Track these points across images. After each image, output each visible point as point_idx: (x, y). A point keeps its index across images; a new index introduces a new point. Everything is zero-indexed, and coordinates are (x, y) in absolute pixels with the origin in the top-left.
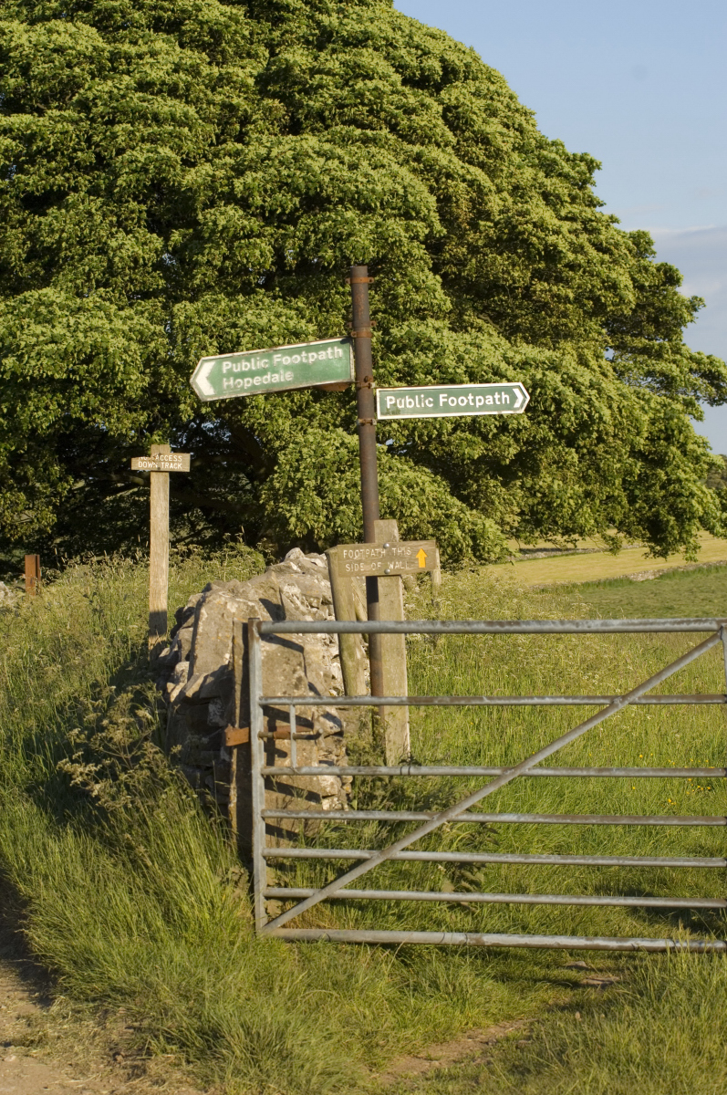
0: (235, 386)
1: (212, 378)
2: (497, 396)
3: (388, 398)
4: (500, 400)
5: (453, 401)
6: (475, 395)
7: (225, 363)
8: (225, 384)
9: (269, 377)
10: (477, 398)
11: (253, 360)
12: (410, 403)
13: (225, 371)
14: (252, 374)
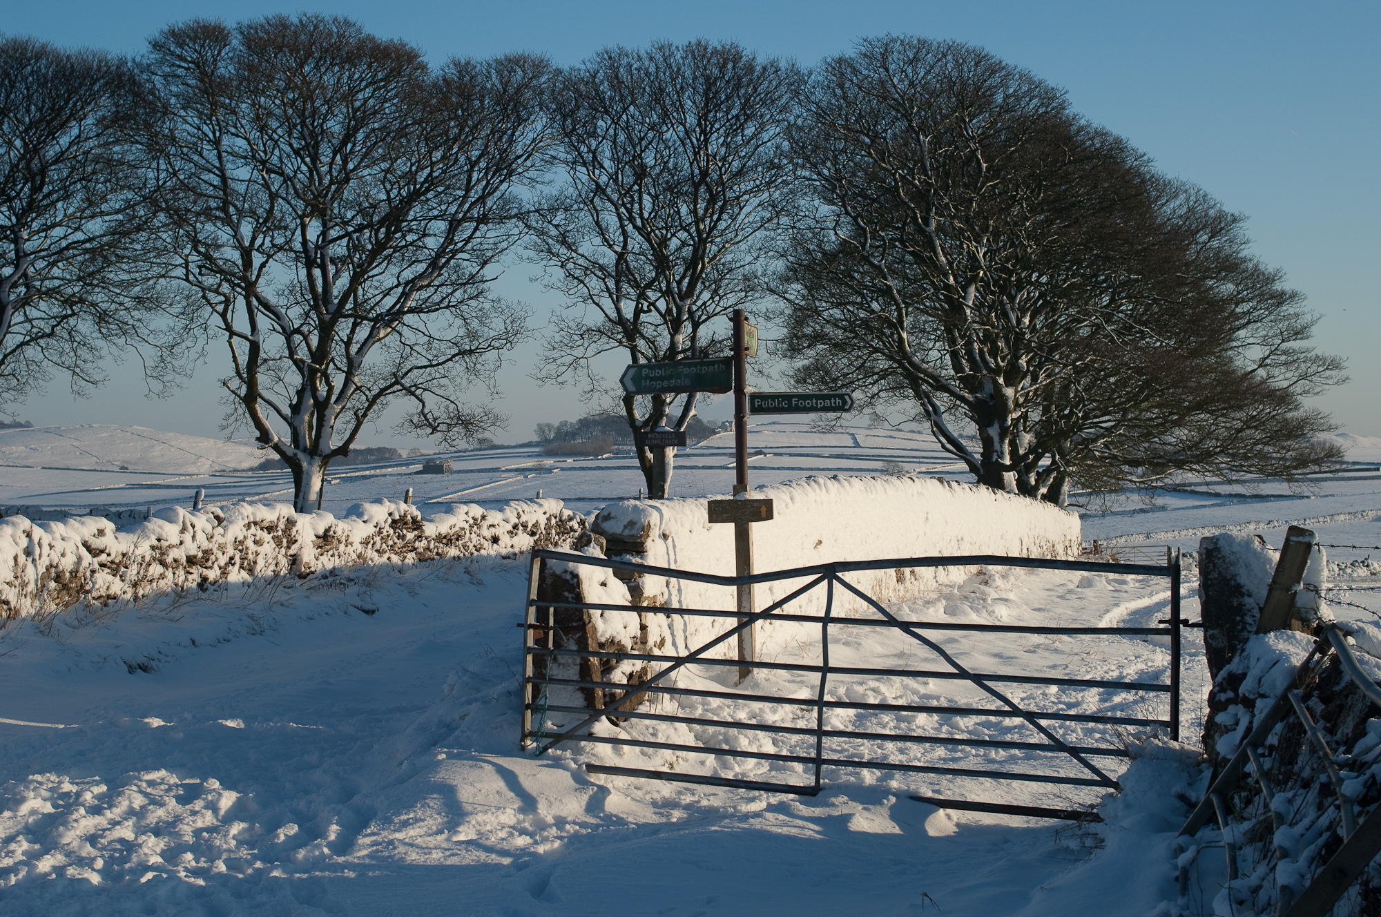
0: (650, 386)
2: (833, 401)
3: (755, 401)
4: (835, 403)
6: (817, 399)
8: (644, 384)
9: (673, 381)
10: (819, 402)
13: (643, 375)
14: (662, 378)
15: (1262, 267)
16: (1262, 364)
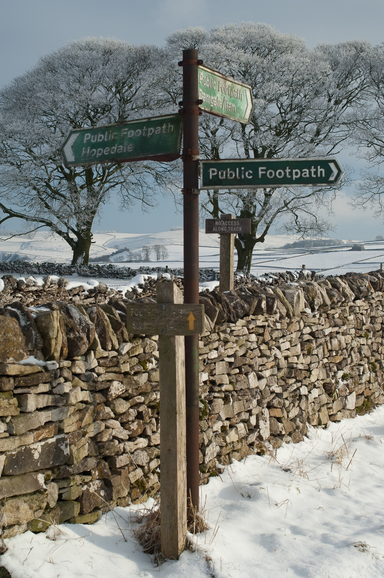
0: (90, 156)
1: (76, 148)
2: (313, 170)
3: (211, 170)
4: (316, 173)
5: (271, 174)
6: (292, 169)
7: (87, 135)
8: (84, 152)
9: (115, 148)
10: (294, 171)
11: (106, 133)
12: (231, 175)
13: (85, 141)
14: (103, 145)
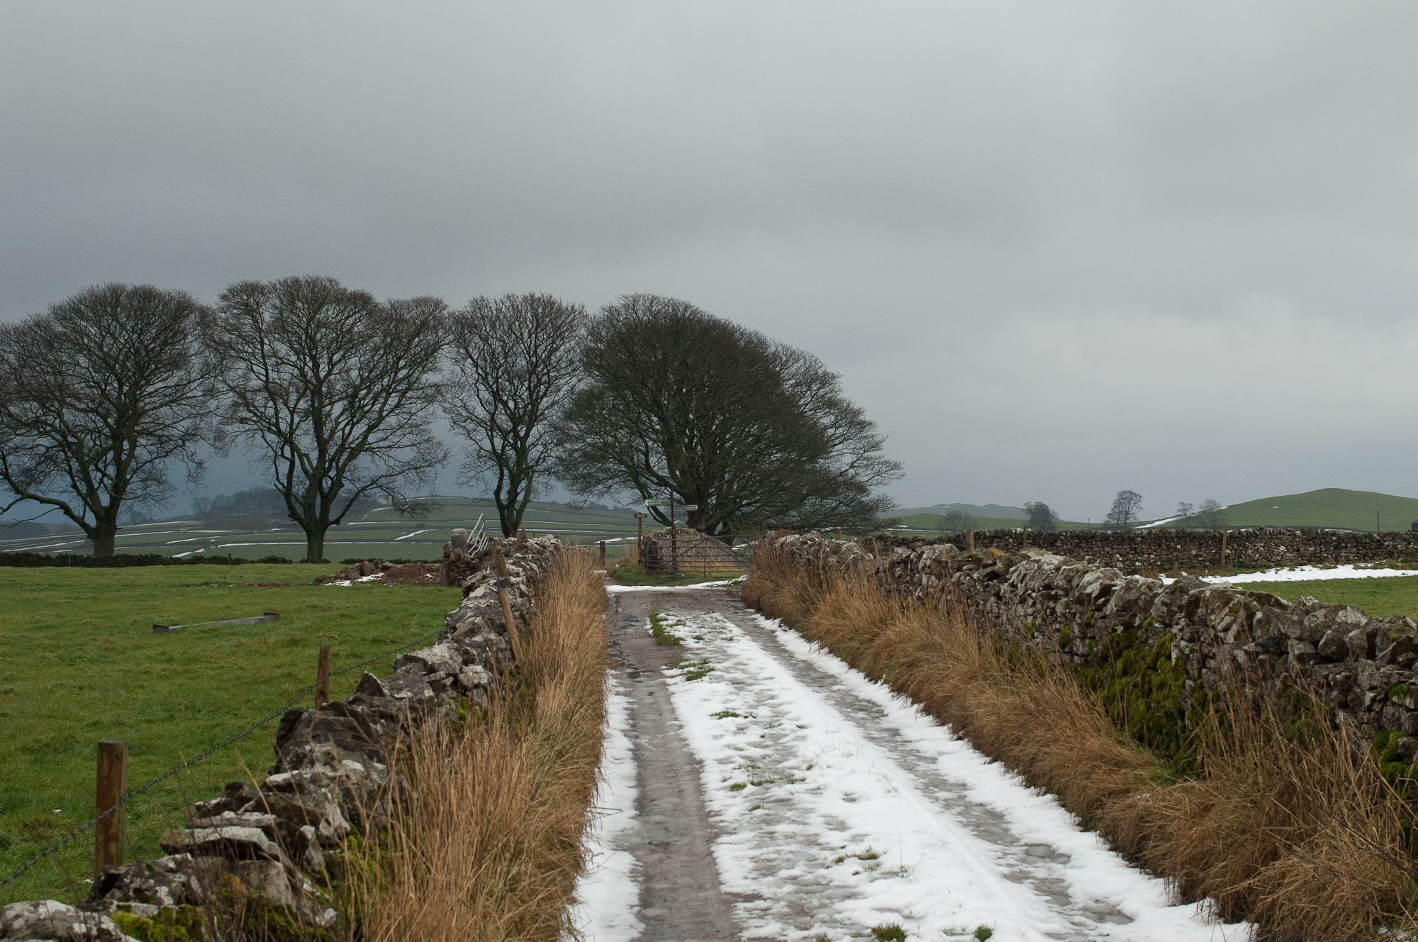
15: (852, 405)
16: (852, 466)
